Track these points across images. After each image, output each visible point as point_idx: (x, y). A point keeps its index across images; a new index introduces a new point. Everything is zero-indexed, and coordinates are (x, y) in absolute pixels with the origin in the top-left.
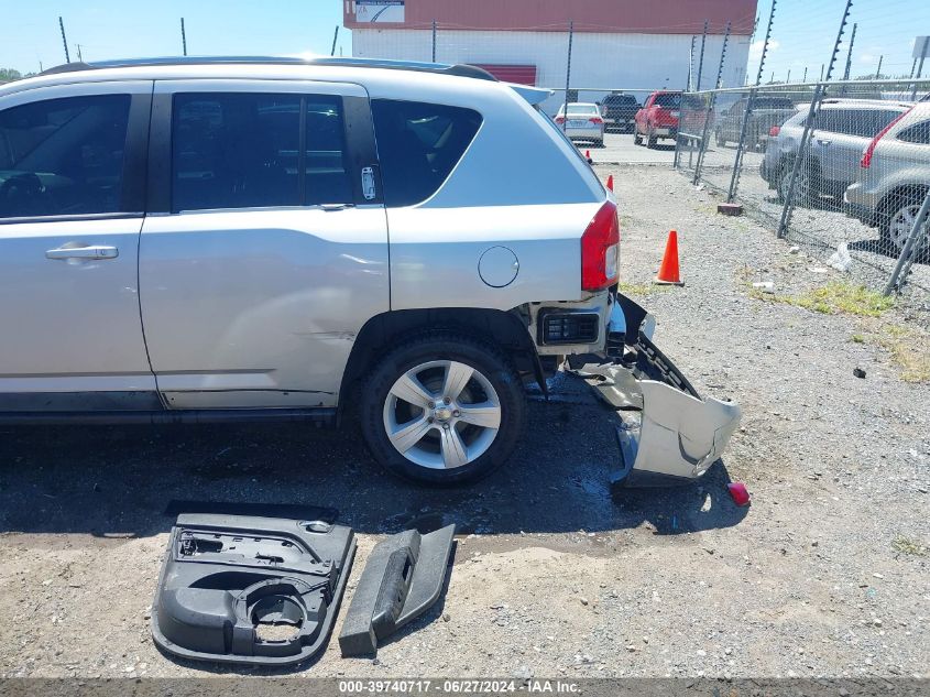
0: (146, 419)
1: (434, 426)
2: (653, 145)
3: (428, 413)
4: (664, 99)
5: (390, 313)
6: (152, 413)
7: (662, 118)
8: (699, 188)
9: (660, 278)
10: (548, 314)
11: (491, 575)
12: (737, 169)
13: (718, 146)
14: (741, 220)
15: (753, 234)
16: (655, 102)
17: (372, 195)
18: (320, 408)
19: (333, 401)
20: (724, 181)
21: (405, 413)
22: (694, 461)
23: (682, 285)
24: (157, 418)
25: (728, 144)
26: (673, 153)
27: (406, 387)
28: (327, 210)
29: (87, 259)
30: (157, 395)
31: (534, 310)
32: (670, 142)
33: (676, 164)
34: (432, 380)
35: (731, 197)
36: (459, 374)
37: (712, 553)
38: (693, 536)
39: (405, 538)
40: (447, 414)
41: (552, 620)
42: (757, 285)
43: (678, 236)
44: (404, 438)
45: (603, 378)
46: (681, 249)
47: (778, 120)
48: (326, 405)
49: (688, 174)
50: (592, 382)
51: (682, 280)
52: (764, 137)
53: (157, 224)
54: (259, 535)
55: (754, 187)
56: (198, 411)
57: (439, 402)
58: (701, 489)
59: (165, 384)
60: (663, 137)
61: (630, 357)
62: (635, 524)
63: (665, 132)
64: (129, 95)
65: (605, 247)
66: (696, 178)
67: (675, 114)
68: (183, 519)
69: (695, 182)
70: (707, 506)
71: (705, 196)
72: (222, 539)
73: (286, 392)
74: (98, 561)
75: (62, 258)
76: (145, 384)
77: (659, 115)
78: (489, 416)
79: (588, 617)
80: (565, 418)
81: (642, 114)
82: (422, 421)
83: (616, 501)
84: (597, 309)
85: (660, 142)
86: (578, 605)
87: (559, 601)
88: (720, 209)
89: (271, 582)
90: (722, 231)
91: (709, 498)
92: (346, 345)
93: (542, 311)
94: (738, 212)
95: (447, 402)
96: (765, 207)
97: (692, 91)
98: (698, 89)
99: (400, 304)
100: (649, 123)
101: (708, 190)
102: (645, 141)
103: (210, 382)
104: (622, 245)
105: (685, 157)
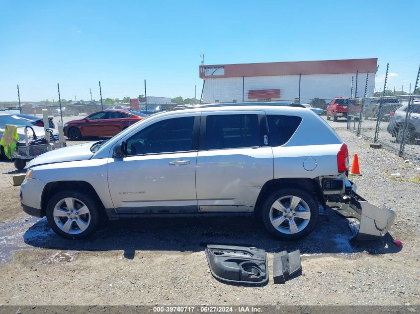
0: (192, 215)
1: (287, 218)
2: (336, 120)
3: (284, 214)
4: (340, 102)
5: (274, 180)
6: (194, 213)
7: (339, 109)
8: (360, 138)
9: (352, 173)
10: (325, 180)
11: (315, 265)
12: (377, 130)
13: (365, 119)
14: (381, 150)
15: (387, 156)
16: (336, 102)
17: (267, 144)
18: (248, 212)
19: (252, 209)
20: (372, 135)
21: (277, 214)
22: (381, 230)
23: (361, 175)
24: (197, 215)
25: (369, 118)
26: (347, 123)
27: (277, 205)
28: (253, 148)
29: (181, 164)
30: (197, 207)
31: (320, 179)
32: (344, 119)
33: (348, 128)
34: (286, 203)
35: (375, 141)
36: (296, 200)
37: (391, 260)
38: (383, 255)
39: (284, 253)
40: (291, 215)
41: (339, 276)
42: (393, 174)
43: (358, 157)
44: (277, 223)
45: (339, 208)
46: (359, 161)
47: (394, 109)
48: (250, 211)
49: (354, 132)
50: (334, 209)
51: (361, 174)
52: (387, 115)
53: (202, 154)
54: (235, 251)
55: (385, 136)
56: (209, 213)
57: (288, 210)
58: (383, 242)
59: (200, 203)
60: (340, 117)
61: (347, 201)
62: (361, 251)
63: (341, 114)
64: (194, 117)
65: (345, 158)
66: (358, 133)
67: (345, 107)
68: (209, 246)
69: (358, 134)
70: (387, 247)
71: (363, 141)
72: (223, 252)
73: (237, 206)
74: (186, 259)
75: (174, 165)
76: (194, 203)
77: (338, 108)
78: (306, 215)
79: (351, 275)
80: (327, 220)
81: (330, 108)
82: (282, 217)
83: (352, 245)
84: (342, 178)
85: (339, 119)
86: (347, 273)
87: (341, 272)
88: (371, 146)
89: (247, 262)
90: (373, 154)
91: (387, 245)
92: (259, 191)
93: (323, 179)
94: (379, 147)
95: (291, 210)
96: (391, 144)
97: (353, 98)
98: (356, 97)
99: (277, 177)
100: (333, 111)
101: (364, 138)
102: (332, 118)
103: (217, 202)
104: (349, 157)
105: (352, 124)
